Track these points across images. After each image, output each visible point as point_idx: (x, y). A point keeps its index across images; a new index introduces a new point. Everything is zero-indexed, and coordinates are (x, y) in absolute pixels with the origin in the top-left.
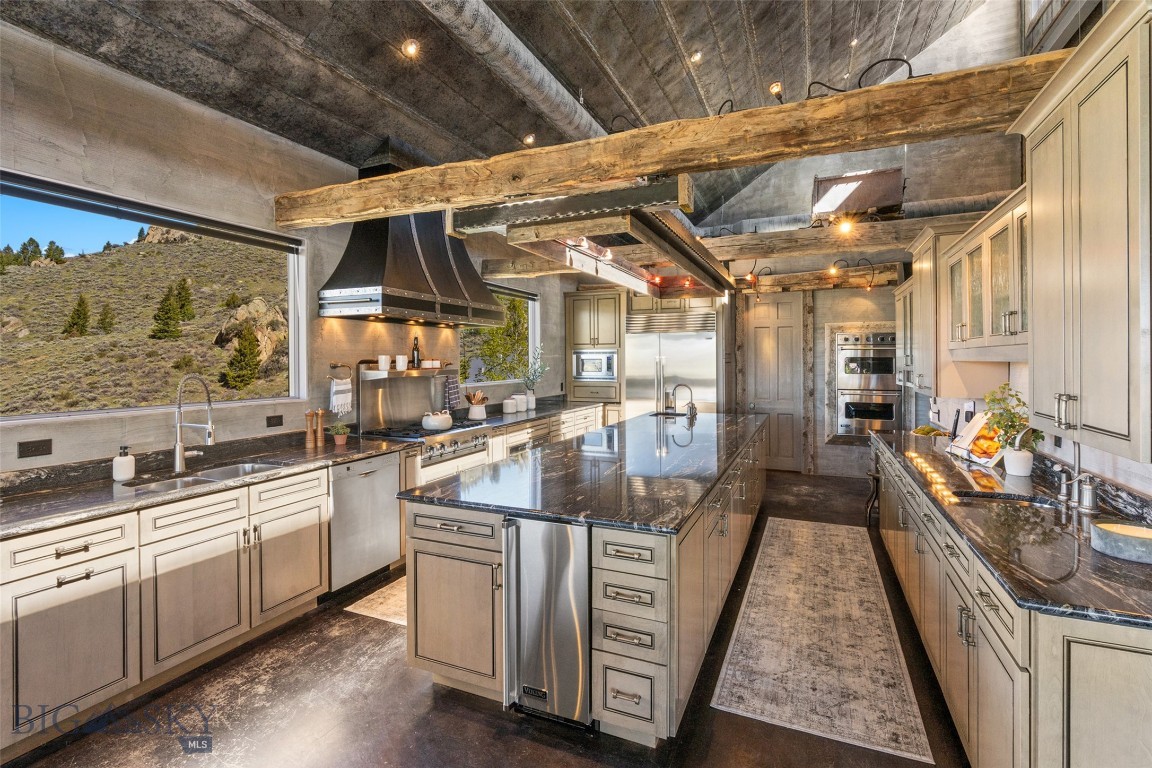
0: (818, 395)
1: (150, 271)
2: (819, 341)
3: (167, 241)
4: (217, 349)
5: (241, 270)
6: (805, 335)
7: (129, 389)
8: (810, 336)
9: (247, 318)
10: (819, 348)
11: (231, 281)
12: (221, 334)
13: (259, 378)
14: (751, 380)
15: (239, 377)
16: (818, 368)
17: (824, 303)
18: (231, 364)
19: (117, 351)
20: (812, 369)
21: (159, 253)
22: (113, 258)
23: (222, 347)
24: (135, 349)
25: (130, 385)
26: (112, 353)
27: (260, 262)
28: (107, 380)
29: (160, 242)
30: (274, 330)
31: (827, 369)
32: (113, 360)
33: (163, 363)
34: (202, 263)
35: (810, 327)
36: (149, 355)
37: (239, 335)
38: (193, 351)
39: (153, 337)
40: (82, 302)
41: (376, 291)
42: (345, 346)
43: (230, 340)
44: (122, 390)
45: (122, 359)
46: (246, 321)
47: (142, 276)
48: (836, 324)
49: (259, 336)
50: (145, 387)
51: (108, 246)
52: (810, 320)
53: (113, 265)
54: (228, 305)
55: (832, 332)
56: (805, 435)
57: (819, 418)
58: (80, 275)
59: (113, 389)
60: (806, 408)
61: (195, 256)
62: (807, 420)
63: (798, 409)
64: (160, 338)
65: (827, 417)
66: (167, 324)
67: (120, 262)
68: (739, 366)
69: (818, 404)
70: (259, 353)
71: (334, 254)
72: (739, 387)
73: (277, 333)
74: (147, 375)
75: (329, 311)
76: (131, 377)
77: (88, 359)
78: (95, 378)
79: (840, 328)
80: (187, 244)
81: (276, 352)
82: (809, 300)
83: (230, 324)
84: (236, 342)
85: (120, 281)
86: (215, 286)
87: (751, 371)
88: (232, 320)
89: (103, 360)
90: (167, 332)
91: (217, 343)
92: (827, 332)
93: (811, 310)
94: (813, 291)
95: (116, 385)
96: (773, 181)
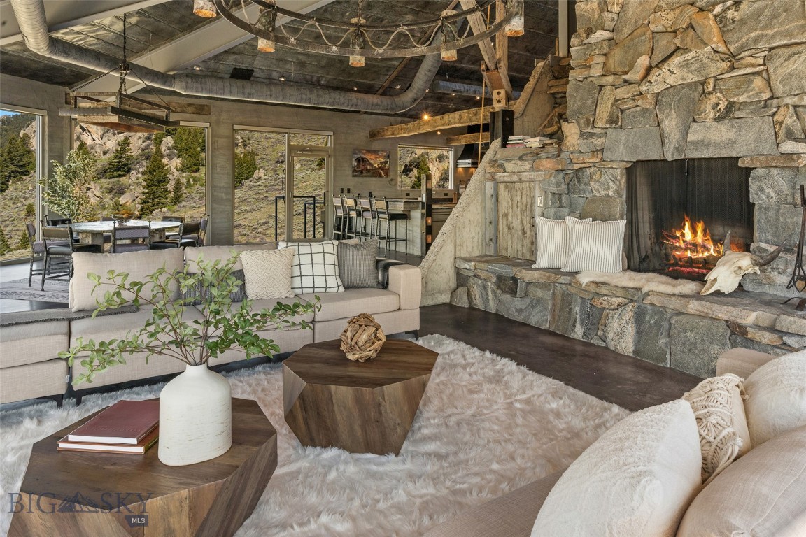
4: (404, 177)
9: (422, 153)
12: (406, 165)
23: (407, 175)
30: (440, 162)
37: (417, 166)
41: (469, 161)
42: (464, 175)
43: (411, 170)
49: (431, 166)
71: (461, 150)
73: (443, 164)
75: (459, 166)
81: (441, 179)
83: (412, 158)
84: (415, 171)
88: (413, 155)
91: (404, 172)
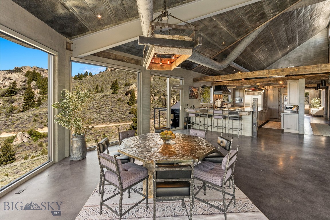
0: (281, 106)
1: (109, 78)
2: (281, 97)
3: (112, 70)
4: (126, 96)
5: (127, 77)
6: (278, 96)
7: (110, 105)
8: (279, 96)
10: (281, 98)
11: (125, 79)
12: (126, 93)
13: (135, 103)
14: (268, 103)
15: (131, 103)
16: (281, 101)
17: (282, 90)
18: (130, 100)
19: (106, 97)
20: (280, 101)
21: (110, 73)
22: (101, 75)
23: (127, 96)
24: (109, 96)
25: (110, 104)
26: (105, 97)
27: (131, 74)
28: (105, 103)
29: (110, 71)
31: (282, 101)
32: (105, 99)
33: (115, 99)
34: (119, 75)
35: (279, 94)
36: (112, 97)
37: (130, 93)
38: (121, 97)
39: (112, 93)
40: (97, 86)
44: (108, 105)
45: (107, 98)
46: (132, 89)
47: (107, 79)
48: (284, 94)
49: (135, 93)
50: (112, 105)
51: (100, 72)
52: (279, 93)
53: (101, 77)
54: (126, 86)
55: (284, 95)
56: (278, 112)
57: (281, 109)
58: (96, 79)
59: (107, 105)
60: (278, 108)
61: (118, 74)
62: (279, 110)
63: (277, 108)
64: (114, 94)
65: (282, 109)
66: (115, 90)
67: (103, 76)
68: (266, 101)
69: (281, 107)
70: (136, 97)
72: (266, 104)
74: (113, 102)
76: (109, 103)
77: (101, 98)
78: (103, 103)
79: (285, 95)
80: (116, 71)
82: (279, 90)
84: (129, 95)
85: (103, 80)
86: (122, 81)
87: (268, 101)
88: (129, 89)
89: (104, 99)
90: (115, 92)
91: (125, 95)
92: (283, 95)
93: (280, 91)
94: (280, 88)
95: (107, 104)
96: (274, 66)
